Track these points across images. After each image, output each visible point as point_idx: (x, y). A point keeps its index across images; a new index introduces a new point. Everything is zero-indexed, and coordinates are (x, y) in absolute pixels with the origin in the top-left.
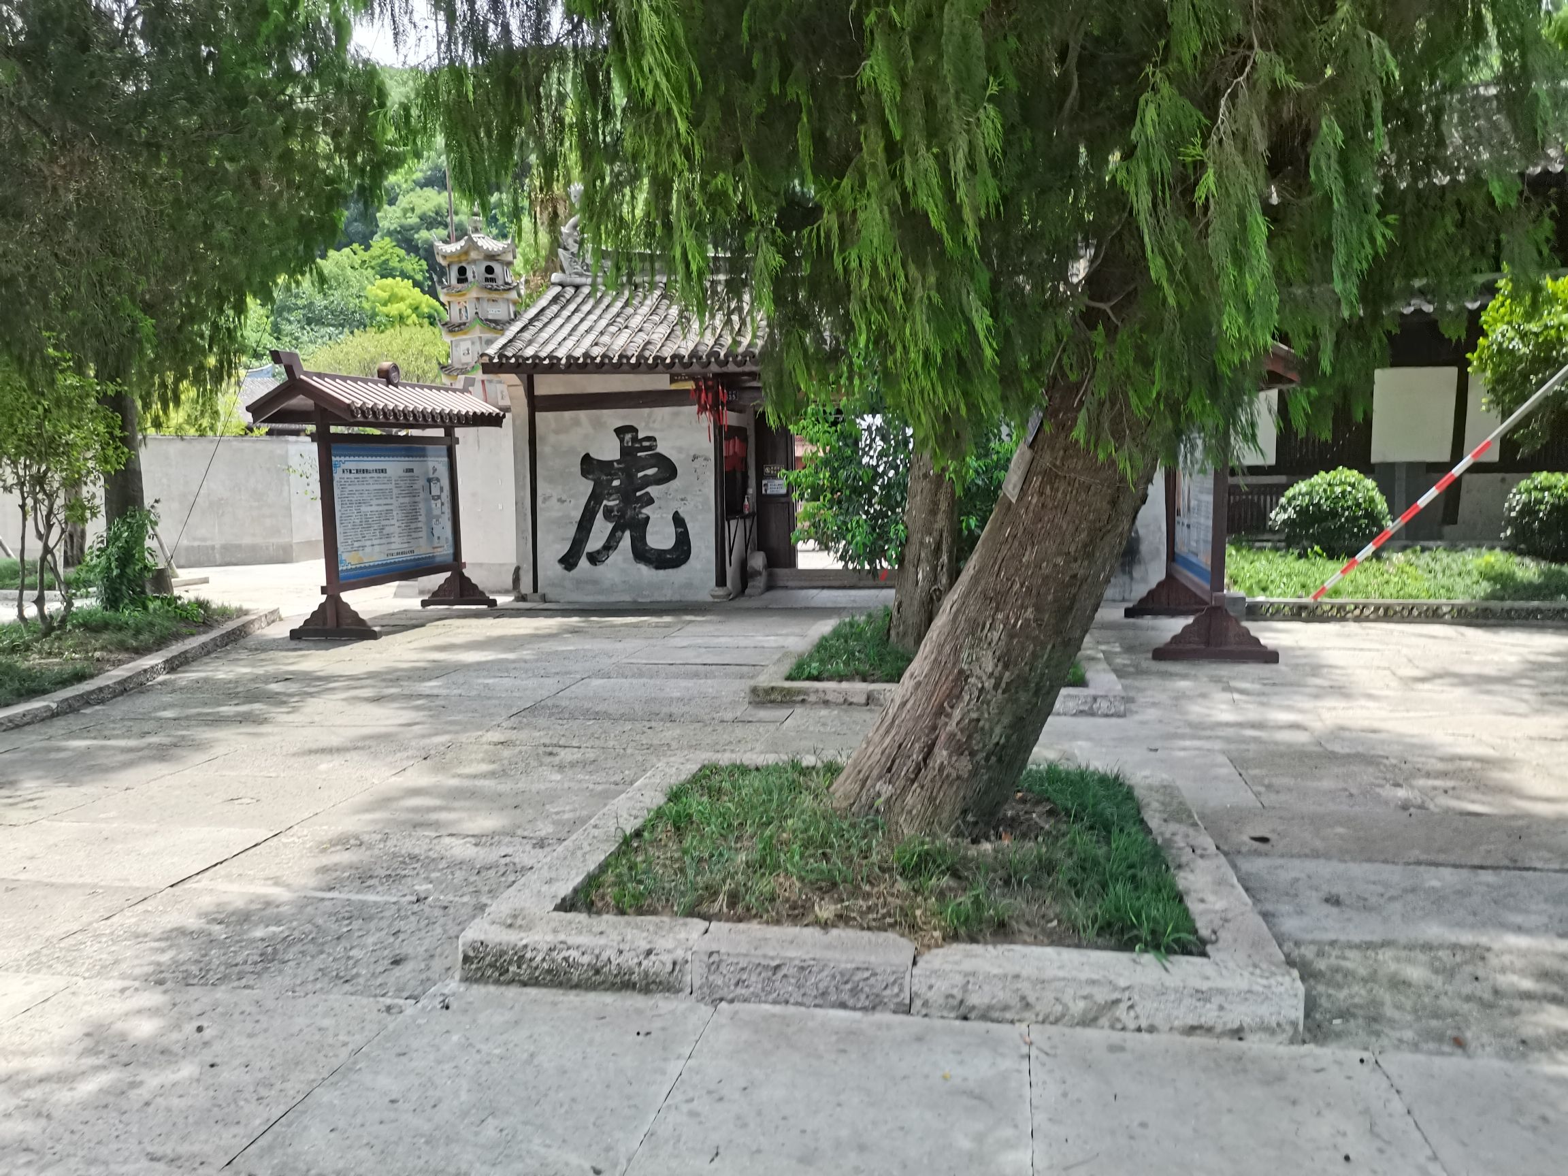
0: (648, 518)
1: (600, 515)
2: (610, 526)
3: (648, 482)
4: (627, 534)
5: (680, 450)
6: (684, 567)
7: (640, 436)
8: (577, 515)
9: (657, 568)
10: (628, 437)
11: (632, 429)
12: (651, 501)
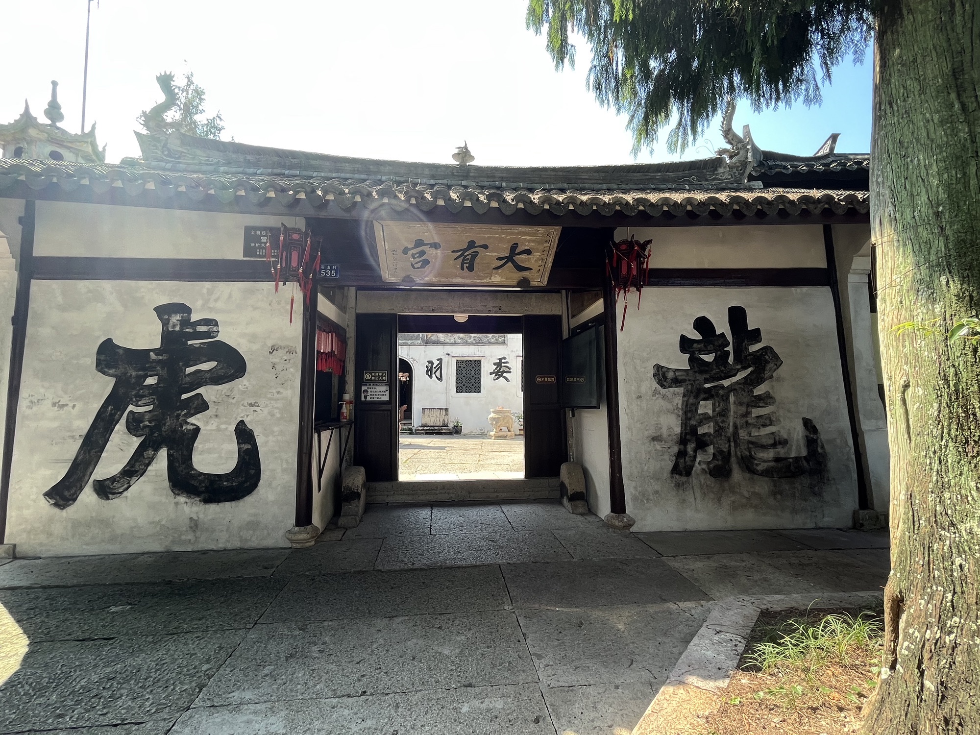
0: (197, 430)
1: (121, 427)
2: (136, 442)
3: (201, 379)
4: (163, 453)
5: (253, 338)
6: (249, 499)
7: (194, 318)
8: (84, 425)
9: (207, 501)
10: (176, 318)
11: (184, 309)
12: (202, 406)
